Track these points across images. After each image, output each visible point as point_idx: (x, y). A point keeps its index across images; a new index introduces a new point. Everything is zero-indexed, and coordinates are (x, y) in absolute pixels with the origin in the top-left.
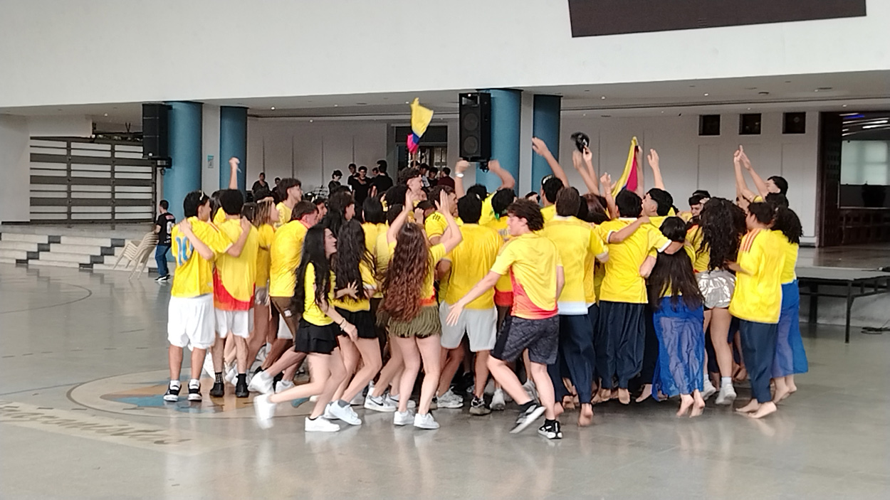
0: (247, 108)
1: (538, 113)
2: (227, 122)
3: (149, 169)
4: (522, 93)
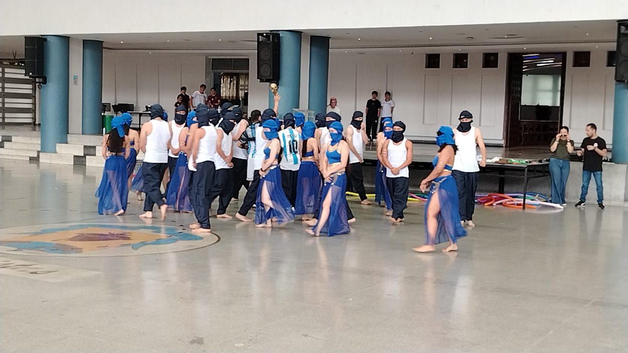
0: (103, 42)
1: (313, 49)
2: (88, 52)
3: (30, 86)
4: (302, 34)
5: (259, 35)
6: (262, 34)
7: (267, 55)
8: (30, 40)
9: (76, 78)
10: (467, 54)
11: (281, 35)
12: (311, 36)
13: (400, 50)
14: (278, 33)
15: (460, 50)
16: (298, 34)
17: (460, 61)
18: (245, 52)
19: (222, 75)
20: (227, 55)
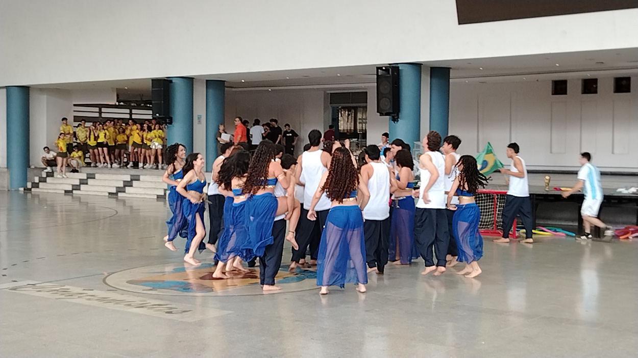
0: (225, 81)
1: (434, 81)
2: (211, 91)
4: (422, 66)
5: (378, 68)
6: (381, 68)
7: (387, 88)
8: (156, 82)
9: (199, 118)
10: (596, 80)
11: (400, 68)
12: (431, 68)
13: (524, 78)
14: (397, 65)
15: (589, 75)
16: (417, 66)
17: (590, 86)
18: (363, 85)
19: (340, 109)
20: (344, 89)
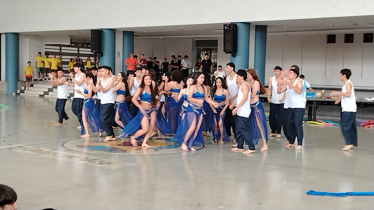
0: (134, 32)
1: (258, 33)
2: (126, 38)
4: (251, 24)
5: (225, 25)
6: (226, 25)
7: (230, 37)
8: (93, 31)
9: (119, 53)
10: (353, 35)
11: (238, 26)
12: (256, 26)
13: (311, 33)
14: (236, 24)
15: (349, 32)
16: (248, 24)
17: (349, 38)
18: (215, 36)
19: (201, 50)
20: (205, 38)
